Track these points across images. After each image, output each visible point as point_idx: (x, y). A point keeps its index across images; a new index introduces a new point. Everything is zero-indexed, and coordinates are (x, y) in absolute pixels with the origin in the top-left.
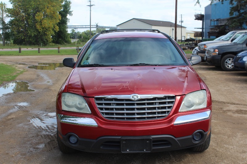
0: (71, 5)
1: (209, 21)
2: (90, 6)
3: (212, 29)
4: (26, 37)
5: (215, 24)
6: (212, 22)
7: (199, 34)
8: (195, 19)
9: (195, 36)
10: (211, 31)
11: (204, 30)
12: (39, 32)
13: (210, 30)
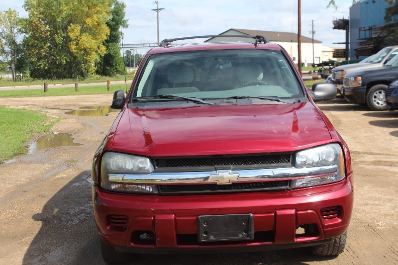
0: (125, 10)
1: (357, 30)
2: (157, 10)
3: (361, 44)
4: (52, 67)
5: (368, 36)
6: (362, 33)
7: (341, 52)
8: (334, 28)
9: (334, 57)
10: (360, 47)
11: (349, 45)
12: (75, 58)
13: (359, 45)
